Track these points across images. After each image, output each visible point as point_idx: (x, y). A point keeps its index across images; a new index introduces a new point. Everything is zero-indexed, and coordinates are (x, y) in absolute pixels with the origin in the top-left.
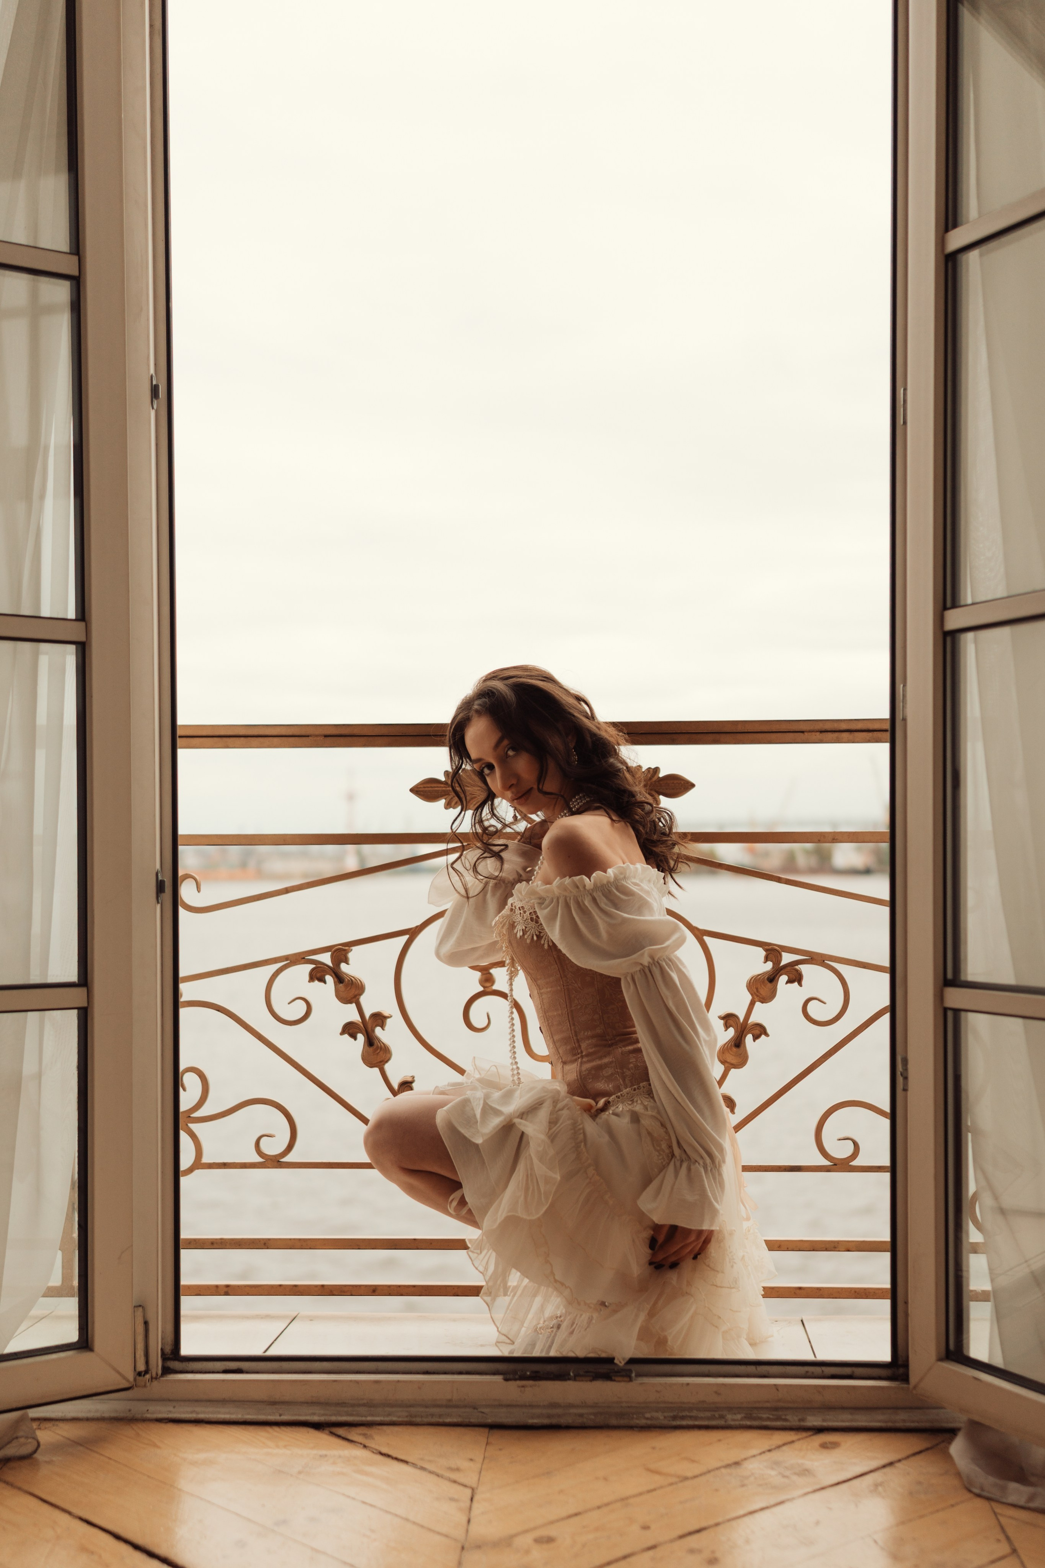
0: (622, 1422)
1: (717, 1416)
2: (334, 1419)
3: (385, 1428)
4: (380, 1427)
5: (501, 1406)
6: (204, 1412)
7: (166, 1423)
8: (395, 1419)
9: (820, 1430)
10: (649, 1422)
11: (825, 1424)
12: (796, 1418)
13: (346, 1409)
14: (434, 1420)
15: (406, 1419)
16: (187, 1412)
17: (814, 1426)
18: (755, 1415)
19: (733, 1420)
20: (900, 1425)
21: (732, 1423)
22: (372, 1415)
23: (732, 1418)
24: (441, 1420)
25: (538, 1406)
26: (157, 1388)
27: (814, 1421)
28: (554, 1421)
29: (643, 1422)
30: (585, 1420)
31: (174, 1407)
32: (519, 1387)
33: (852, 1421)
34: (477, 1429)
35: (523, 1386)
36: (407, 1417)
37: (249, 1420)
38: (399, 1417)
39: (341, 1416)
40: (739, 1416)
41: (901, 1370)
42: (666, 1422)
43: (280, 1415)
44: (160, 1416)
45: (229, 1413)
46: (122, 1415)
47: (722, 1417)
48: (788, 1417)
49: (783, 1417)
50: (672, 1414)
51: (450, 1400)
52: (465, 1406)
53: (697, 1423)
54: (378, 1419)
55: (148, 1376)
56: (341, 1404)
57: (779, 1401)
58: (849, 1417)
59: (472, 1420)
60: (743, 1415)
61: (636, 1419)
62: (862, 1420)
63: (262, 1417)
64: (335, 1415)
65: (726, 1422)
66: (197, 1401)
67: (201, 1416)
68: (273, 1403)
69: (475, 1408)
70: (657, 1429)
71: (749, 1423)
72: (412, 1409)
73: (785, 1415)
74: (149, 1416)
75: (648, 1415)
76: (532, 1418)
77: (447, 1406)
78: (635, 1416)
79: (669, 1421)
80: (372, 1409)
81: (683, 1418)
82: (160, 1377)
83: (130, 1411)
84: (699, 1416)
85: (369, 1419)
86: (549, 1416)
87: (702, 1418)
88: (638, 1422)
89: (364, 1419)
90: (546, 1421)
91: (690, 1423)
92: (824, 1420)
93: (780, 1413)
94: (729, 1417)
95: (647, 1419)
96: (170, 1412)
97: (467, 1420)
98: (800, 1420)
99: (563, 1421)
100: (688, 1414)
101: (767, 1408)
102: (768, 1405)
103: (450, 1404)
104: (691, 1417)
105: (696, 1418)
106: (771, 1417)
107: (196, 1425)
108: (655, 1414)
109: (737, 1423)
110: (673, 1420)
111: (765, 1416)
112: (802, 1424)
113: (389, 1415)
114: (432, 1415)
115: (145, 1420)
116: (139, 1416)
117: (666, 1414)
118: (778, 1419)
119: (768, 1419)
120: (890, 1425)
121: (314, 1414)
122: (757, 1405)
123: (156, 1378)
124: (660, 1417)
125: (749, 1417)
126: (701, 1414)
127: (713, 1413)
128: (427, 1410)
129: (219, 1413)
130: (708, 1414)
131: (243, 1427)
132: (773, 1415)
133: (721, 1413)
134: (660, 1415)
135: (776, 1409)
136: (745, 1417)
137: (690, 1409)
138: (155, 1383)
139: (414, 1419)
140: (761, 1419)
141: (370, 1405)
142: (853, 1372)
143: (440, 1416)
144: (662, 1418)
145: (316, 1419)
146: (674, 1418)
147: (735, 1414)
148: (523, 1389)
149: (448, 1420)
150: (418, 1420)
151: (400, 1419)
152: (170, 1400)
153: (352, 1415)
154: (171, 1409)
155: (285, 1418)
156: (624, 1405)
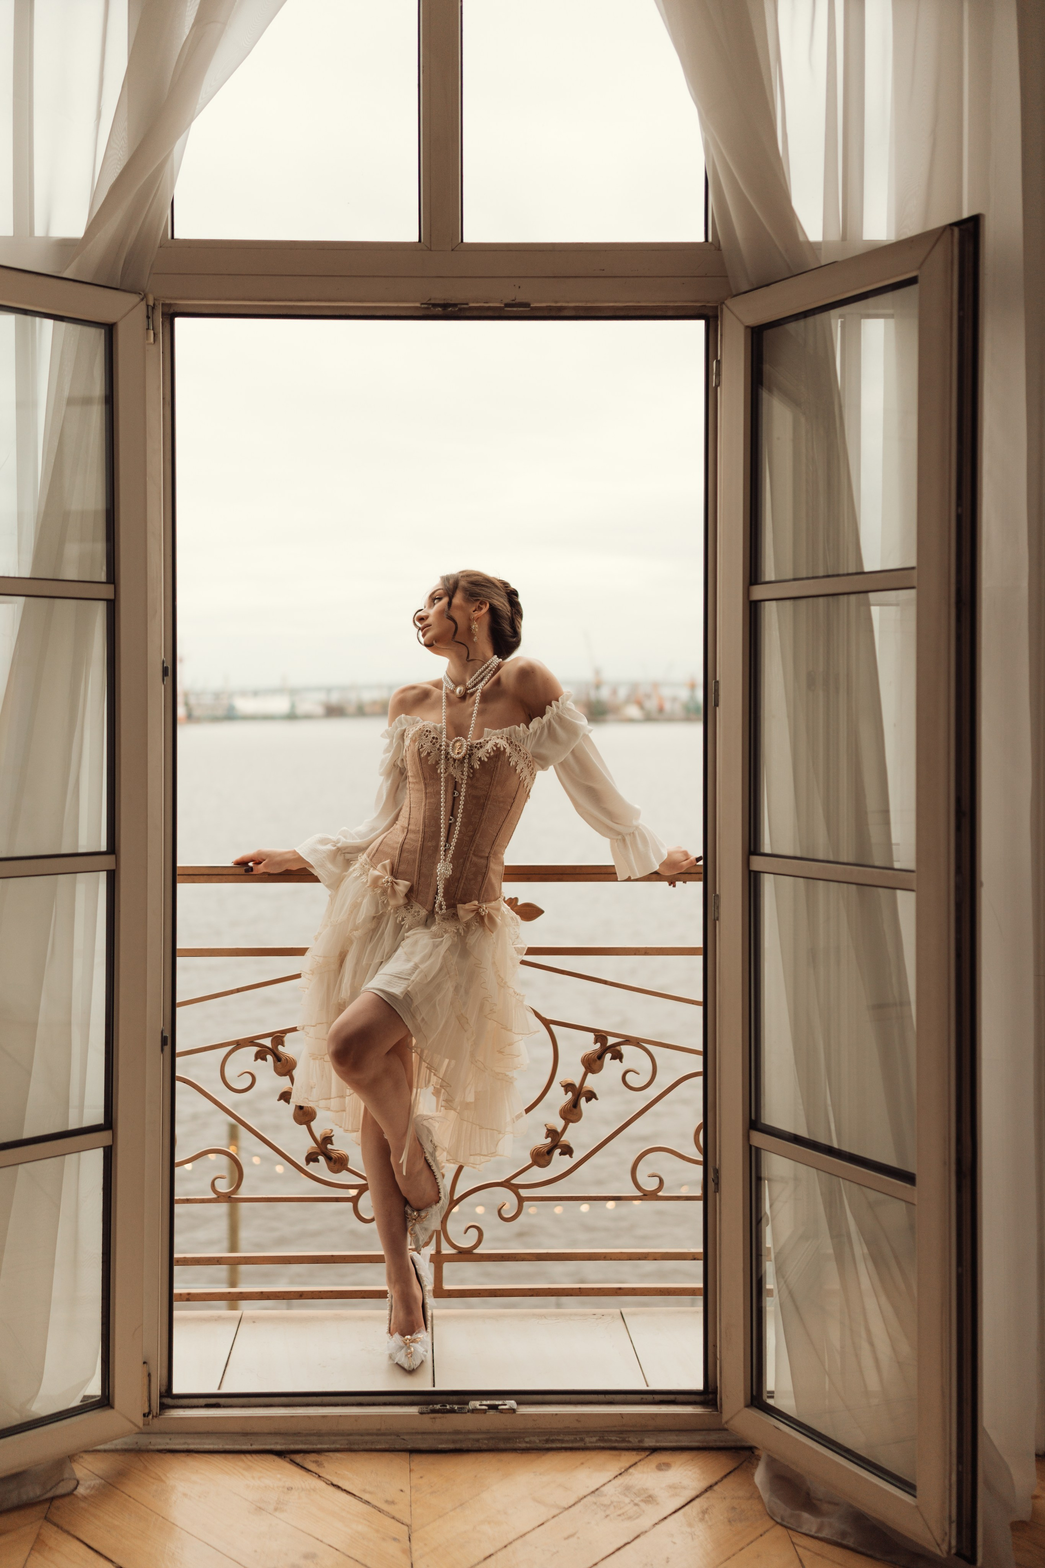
0: (509, 1446)
1: (578, 1439)
2: (293, 1447)
3: (331, 1454)
4: (327, 1454)
5: (418, 1433)
6: (193, 1444)
7: (165, 1453)
8: (338, 1446)
9: (654, 1450)
10: (528, 1445)
11: (658, 1444)
12: (637, 1440)
13: (300, 1438)
14: (369, 1446)
15: (346, 1447)
16: (180, 1444)
17: (649, 1446)
18: (606, 1438)
19: (591, 1442)
20: (712, 1444)
21: (589, 1445)
22: (321, 1444)
23: (590, 1440)
24: (373, 1447)
25: (445, 1433)
26: (156, 1424)
27: (649, 1442)
28: (458, 1446)
29: (524, 1445)
30: (481, 1445)
31: (170, 1439)
32: (431, 1418)
33: (677, 1441)
34: (400, 1453)
35: (434, 1418)
36: (347, 1444)
37: (228, 1450)
38: (341, 1445)
39: (299, 1444)
40: (594, 1439)
41: (711, 1396)
42: (540, 1445)
43: (251, 1445)
44: (160, 1447)
45: (213, 1444)
46: (131, 1447)
47: (582, 1440)
48: (630, 1439)
49: (627, 1439)
50: (545, 1438)
51: (379, 1430)
52: (390, 1434)
53: (564, 1445)
54: (325, 1446)
55: (151, 1417)
56: (297, 1434)
57: (624, 1425)
58: (676, 1438)
59: (397, 1447)
60: (597, 1438)
61: (519, 1443)
62: (685, 1440)
63: (237, 1447)
64: (293, 1444)
65: (585, 1444)
66: (187, 1433)
67: (192, 1447)
68: (245, 1434)
69: (398, 1436)
70: (535, 1451)
71: (602, 1445)
72: (351, 1438)
73: (629, 1437)
74: (151, 1447)
75: (527, 1439)
76: (441, 1444)
77: (377, 1435)
78: (518, 1440)
79: (543, 1444)
80: (321, 1438)
81: (553, 1441)
82: (160, 1415)
83: (137, 1443)
84: (565, 1439)
85: (319, 1446)
86: (454, 1442)
87: (567, 1441)
88: (520, 1445)
89: (315, 1447)
90: (451, 1446)
91: (559, 1445)
92: (657, 1441)
93: (624, 1436)
94: (587, 1439)
95: (527, 1442)
96: (168, 1444)
97: (393, 1446)
98: (640, 1441)
99: (464, 1446)
100: (557, 1438)
101: (615, 1431)
102: (616, 1429)
103: (379, 1433)
104: (559, 1440)
105: (562, 1441)
106: (618, 1439)
107: (188, 1455)
108: (532, 1439)
109: (593, 1445)
110: (546, 1444)
111: (613, 1438)
112: (641, 1444)
113: (334, 1443)
114: (366, 1443)
115: (148, 1451)
116: (143, 1448)
117: (541, 1438)
118: (624, 1441)
119: (616, 1441)
120: (705, 1444)
121: (277, 1443)
122: (607, 1429)
123: (156, 1417)
124: (537, 1441)
125: (601, 1440)
126: (567, 1438)
127: (575, 1436)
128: (363, 1438)
129: (205, 1444)
130: (572, 1437)
131: (223, 1455)
132: (619, 1437)
133: (581, 1436)
134: (536, 1439)
135: (621, 1432)
136: (599, 1440)
137: (558, 1433)
138: (155, 1420)
139: (352, 1447)
140: (611, 1441)
141: (319, 1434)
142: (676, 1398)
143: (372, 1443)
144: (538, 1441)
145: (278, 1447)
146: (547, 1441)
147: (591, 1437)
148: (434, 1420)
149: (378, 1447)
150: (356, 1447)
151: (342, 1447)
152: (166, 1433)
153: (305, 1444)
154: (168, 1441)
155: (255, 1447)
156: (509, 1430)
